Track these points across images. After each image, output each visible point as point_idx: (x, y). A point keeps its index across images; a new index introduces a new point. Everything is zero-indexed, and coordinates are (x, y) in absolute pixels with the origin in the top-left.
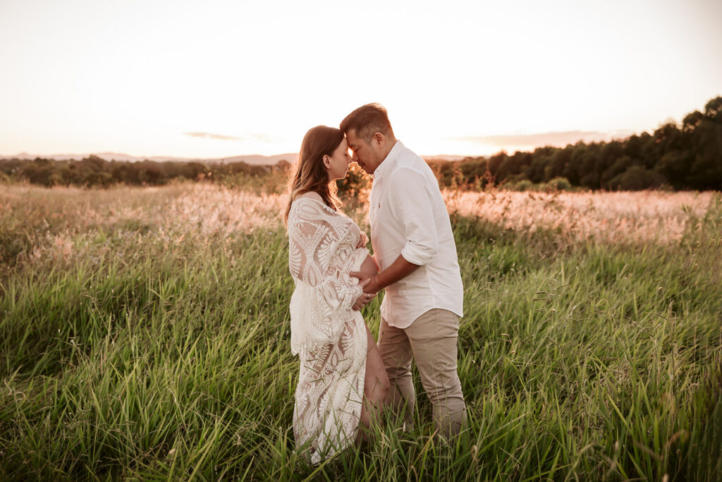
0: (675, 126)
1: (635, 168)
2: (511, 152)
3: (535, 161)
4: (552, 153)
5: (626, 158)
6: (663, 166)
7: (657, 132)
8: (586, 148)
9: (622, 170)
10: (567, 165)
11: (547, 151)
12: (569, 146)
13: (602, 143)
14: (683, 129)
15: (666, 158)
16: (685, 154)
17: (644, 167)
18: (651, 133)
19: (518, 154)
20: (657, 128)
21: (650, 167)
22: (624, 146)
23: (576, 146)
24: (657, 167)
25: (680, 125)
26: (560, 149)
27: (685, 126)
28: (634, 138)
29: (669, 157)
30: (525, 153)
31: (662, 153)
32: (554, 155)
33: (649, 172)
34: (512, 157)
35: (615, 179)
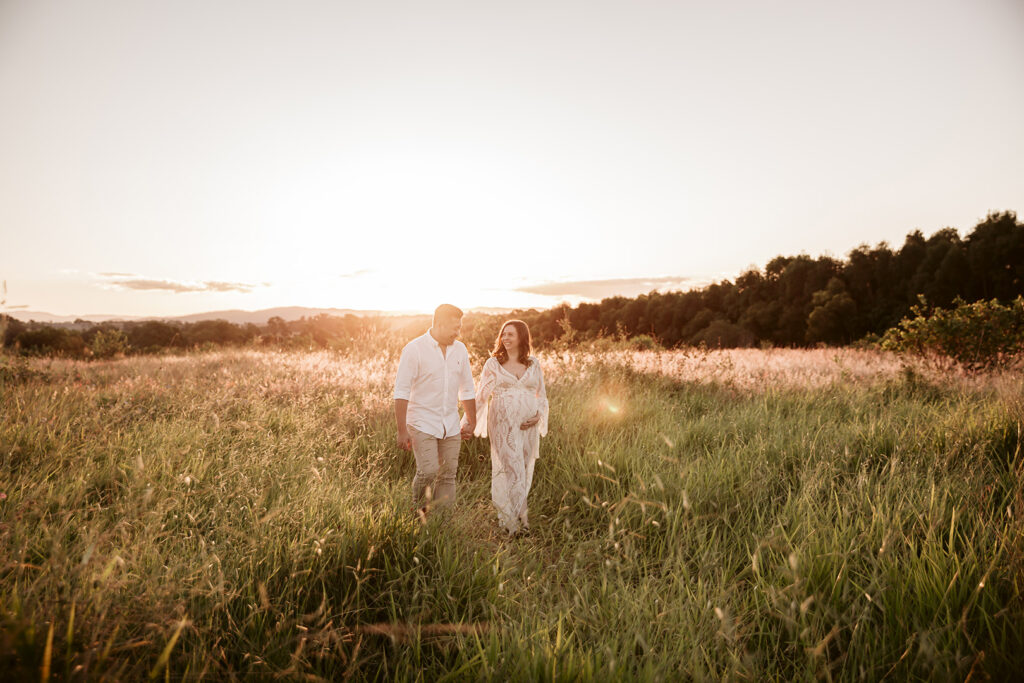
0: (758, 274)
1: (719, 322)
2: (574, 305)
3: (603, 314)
4: (623, 305)
5: (707, 310)
6: (748, 320)
7: (740, 281)
8: (660, 300)
9: (704, 324)
10: (641, 319)
11: (617, 303)
12: (641, 297)
13: (678, 293)
14: (768, 277)
15: (749, 310)
16: (771, 306)
17: (729, 321)
18: (733, 283)
19: (583, 306)
20: (739, 276)
21: (734, 321)
22: (702, 297)
23: (650, 297)
24: (742, 321)
25: (763, 272)
26: (631, 300)
27: (768, 273)
28: (714, 287)
29: (755, 310)
30: (590, 305)
31: (747, 304)
32: (626, 307)
33: (734, 326)
34: (576, 310)
35: (698, 335)
